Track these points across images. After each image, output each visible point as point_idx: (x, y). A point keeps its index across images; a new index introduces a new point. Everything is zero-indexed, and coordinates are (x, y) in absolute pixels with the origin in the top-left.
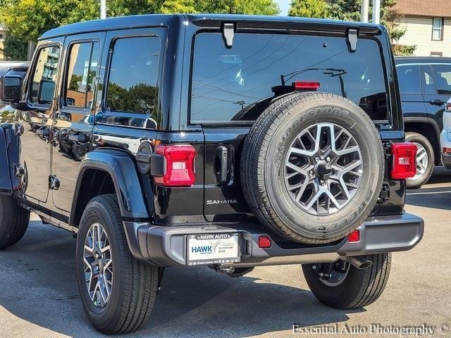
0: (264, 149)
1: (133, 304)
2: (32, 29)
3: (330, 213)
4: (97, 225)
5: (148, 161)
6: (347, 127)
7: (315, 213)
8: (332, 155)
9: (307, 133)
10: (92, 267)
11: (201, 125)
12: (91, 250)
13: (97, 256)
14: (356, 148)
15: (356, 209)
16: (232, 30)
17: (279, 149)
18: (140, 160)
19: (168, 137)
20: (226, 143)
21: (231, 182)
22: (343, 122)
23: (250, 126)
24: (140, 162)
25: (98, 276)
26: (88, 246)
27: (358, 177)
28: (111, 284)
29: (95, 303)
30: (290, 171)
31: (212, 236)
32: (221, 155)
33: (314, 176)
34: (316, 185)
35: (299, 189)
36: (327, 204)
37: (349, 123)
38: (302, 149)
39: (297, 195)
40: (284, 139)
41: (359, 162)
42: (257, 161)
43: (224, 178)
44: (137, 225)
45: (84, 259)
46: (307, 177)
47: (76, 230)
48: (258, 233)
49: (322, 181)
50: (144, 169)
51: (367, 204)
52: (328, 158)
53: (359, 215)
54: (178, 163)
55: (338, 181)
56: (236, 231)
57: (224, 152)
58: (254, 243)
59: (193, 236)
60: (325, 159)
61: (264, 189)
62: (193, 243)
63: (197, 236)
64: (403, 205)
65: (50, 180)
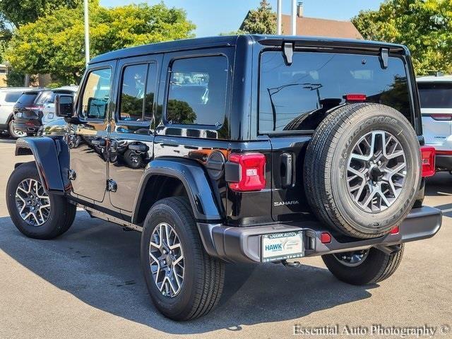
0: (330, 155)
1: (205, 296)
2: (28, 65)
3: (382, 210)
4: (165, 225)
5: (221, 168)
6: (394, 133)
7: (370, 210)
8: (382, 159)
9: (364, 141)
10: (160, 262)
11: (268, 134)
12: (159, 247)
13: (164, 252)
14: (401, 153)
15: (402, 206)
16: (292, 49)
17: (343, 156)
18: (211, 167)
19: (240, 146)
20: (289, 150)
21: (294, 185)
22: (392, 129)
23: (311, 134)
24: (211, 169)
25: (165, 269)
26: (155, 242)
27: (402, 177)
28: (183, 277)
29: (164, 293)
30: (350, 174)
31: (282, 235)
32: (286, 162)
33: (369, 178)
34: (370, 186)
35: (358, 190)
36: (379, 202)
37: (396, 130)
38: (360, 154)
39: (355, 196)
40: (346, 146)
41: (404, 165)
42: (324, 167)
43: (288, 182)
44: (211, 227)
45: (150, 254)
46: (364, 179)
47: (140, 229)
48: (321, 231)
49: (375, 183)
50: (216, 175)
51: (410, 201)
52: (380, 162)
53: (404, 211)
54: (251, 170)
55: (388, 182)
56: (301, 229)
57: (288, 159)
58: (318, 239)
59: (266, 236)
60: (377, 163)
61: (330, 192)
62: (267, 242)
63: (270, 235)
64: (422, 200)
65: (107, 184)
